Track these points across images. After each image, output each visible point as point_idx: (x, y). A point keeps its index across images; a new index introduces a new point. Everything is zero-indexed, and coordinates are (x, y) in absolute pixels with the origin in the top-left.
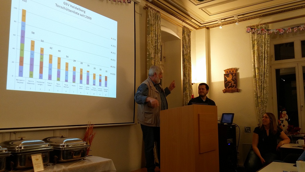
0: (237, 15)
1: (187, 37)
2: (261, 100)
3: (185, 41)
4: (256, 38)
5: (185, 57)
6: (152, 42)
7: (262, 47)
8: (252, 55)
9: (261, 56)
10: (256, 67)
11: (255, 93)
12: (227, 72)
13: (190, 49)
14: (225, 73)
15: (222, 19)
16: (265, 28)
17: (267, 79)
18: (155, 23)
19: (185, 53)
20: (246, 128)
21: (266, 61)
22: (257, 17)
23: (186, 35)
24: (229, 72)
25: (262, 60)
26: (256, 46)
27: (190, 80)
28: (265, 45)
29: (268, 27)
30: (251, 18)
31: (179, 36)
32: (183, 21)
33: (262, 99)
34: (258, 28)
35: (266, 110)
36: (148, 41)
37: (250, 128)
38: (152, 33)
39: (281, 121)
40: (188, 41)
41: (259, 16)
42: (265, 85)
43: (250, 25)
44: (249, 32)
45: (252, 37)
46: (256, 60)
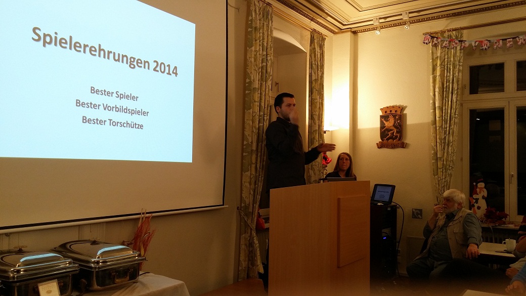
0: (407, 12)
1: (318, 49)
2: (443, 163)
3: (315, 57)
4: (439, 55)
5: (313, 85)
6: (255, 60)
7: (449, 71)
8: (432, 85)
9: (446, 87)
10: (437, 105)
11: (433, 152)
12: (386, 112)
13: (323, 70)
14: (381, 114)
15: (380, 18)
16: (457, 38)
17: (455, 128)
18: (263, 26)
19: (314, 78)
20: (414, 210)
21: (454, 96)
22: (443, 17)
23: (316, 45)
24: (388, 112)
25: (449, 92)
26: (438, 69)
27: (320, 126)
28: (454, 67)
29: (462, 37)
30: (432, 17)
31: (304, 47)
32: (312, 20)
33: (445, 163)
34: (444, 37)
35: (450, 181)
36: (250, 57)
37: (421, 210)
38: (256, 44)
39: (475, 199)
40: (319, 56)
41: (447, 15)
42: (451, 138)
43: (429, 31)
44: (427, 43)
45: (432, 52)
46: (437, 93)
